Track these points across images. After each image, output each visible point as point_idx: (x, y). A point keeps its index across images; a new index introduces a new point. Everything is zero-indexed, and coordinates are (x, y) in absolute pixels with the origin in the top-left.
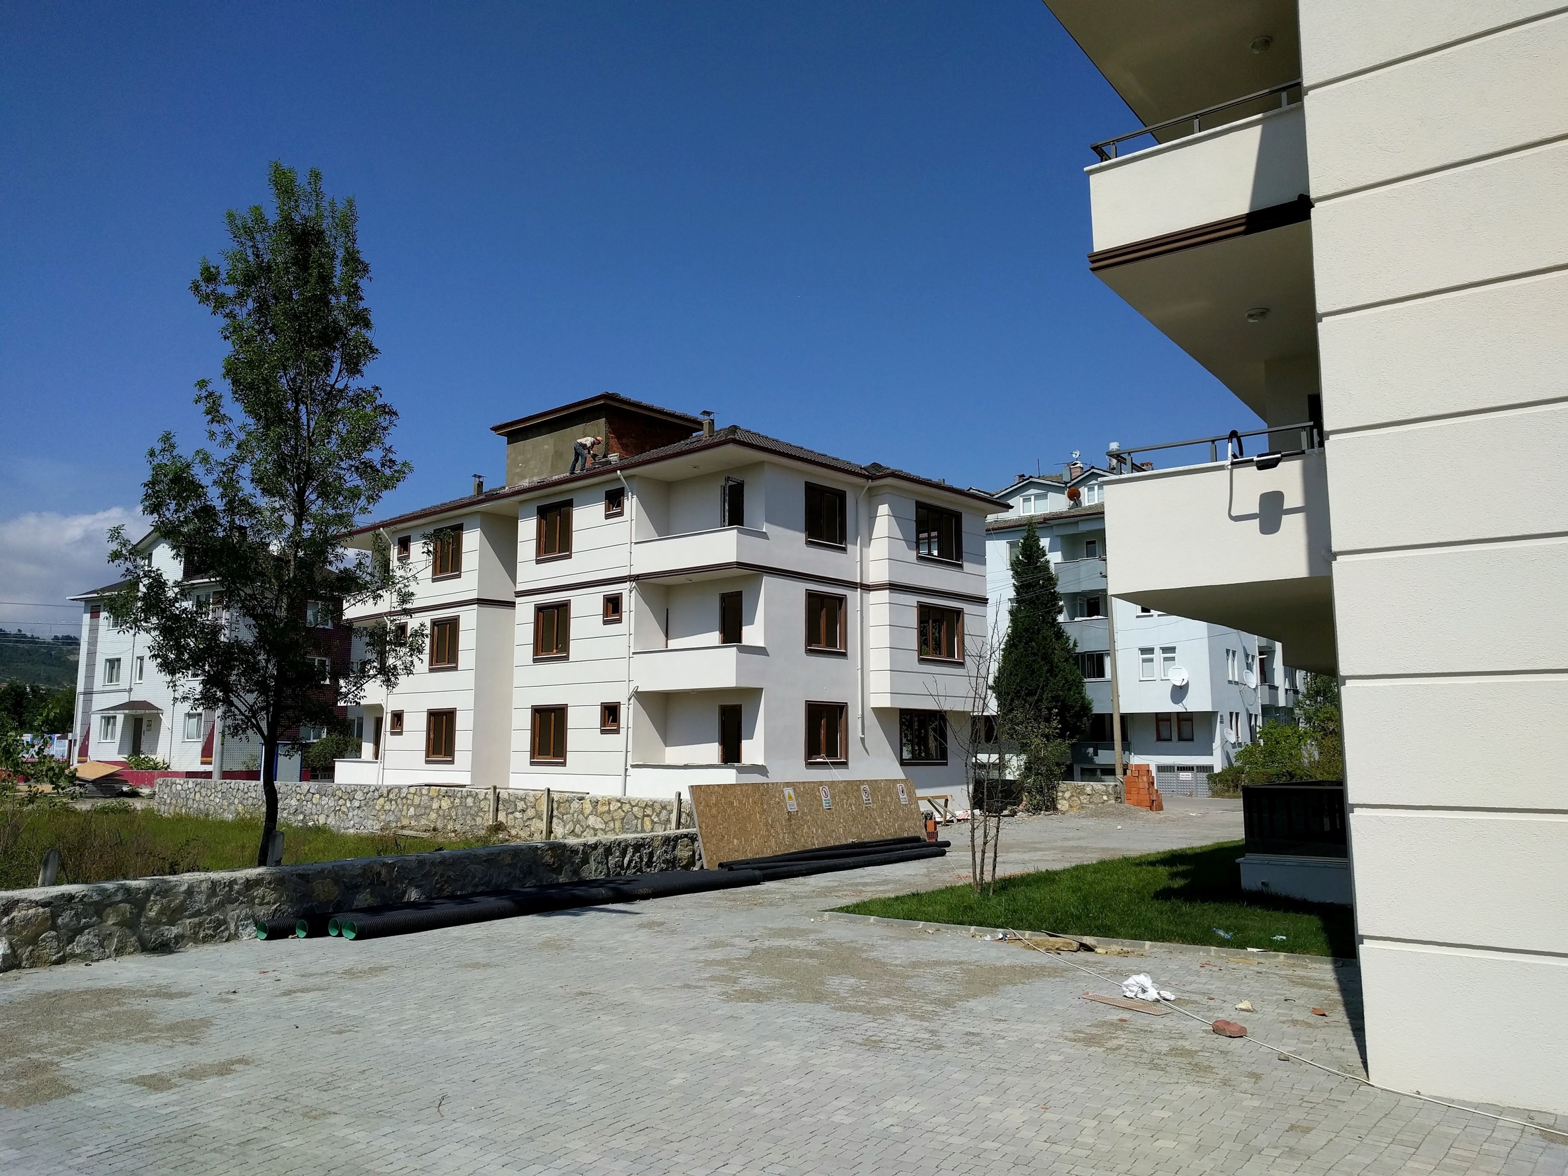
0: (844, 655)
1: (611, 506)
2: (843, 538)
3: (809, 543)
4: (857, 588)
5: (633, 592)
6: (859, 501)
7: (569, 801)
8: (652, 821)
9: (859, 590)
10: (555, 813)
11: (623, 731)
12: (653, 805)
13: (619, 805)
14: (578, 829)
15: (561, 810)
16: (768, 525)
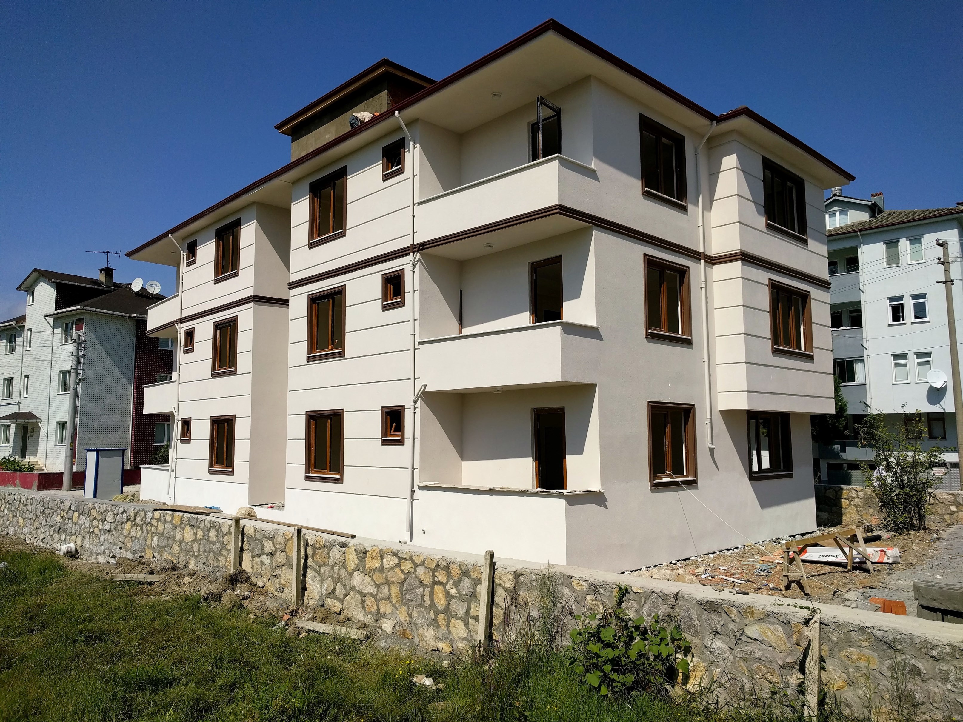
0: (688, 343)
1: (390, 165)
2: (682, 194)
3: (646, 194)
4: (700, 259)
5: (418, 266)
6: (699, 151)
7: (328, 547)
8: (447, 593)
9: (702, 261)
10: (310, 562)
11: (408, 442)
12: (448, 567)
13: (396, 560)
14: (340, 591)
15: (317, 558)
16: (598, 161)
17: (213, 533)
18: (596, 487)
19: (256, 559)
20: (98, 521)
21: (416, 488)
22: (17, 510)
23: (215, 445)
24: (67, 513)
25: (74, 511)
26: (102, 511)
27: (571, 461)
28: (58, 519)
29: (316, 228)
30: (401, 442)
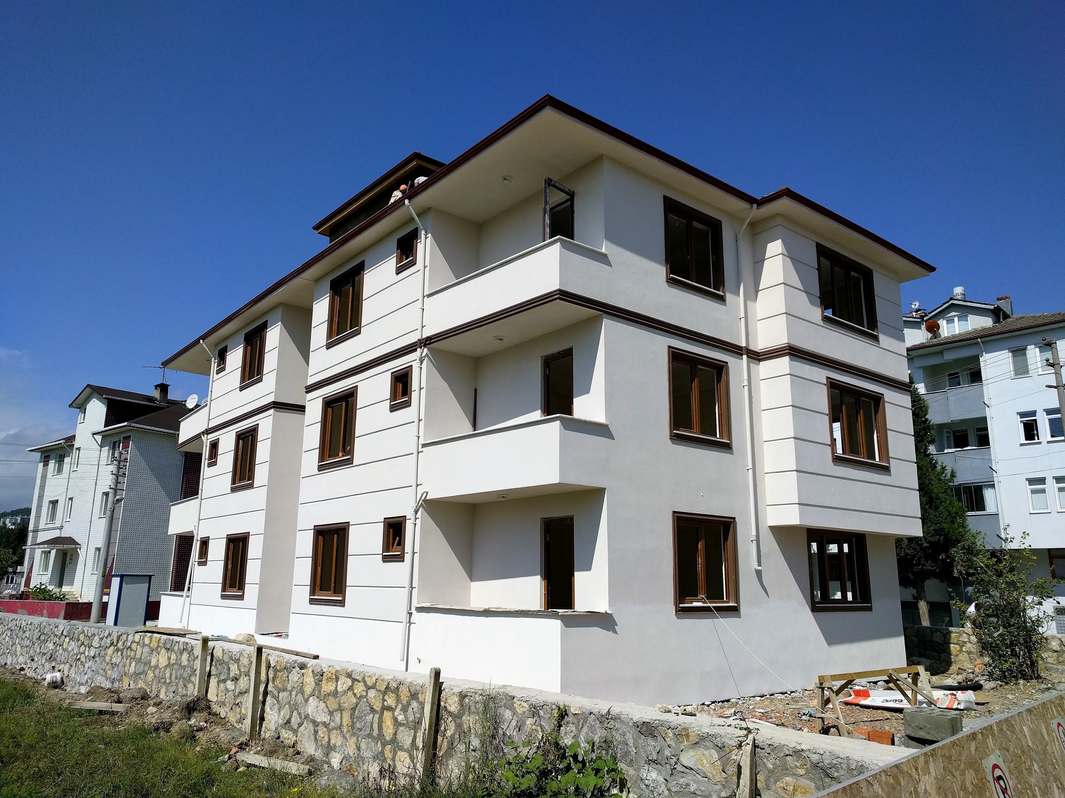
0: (727, 447)
1: (404, 257)
2: (719, 282)
3: (671, 282)
4: (742, 355)
5: (425, 362)
6: (739, 237)
7: (288, 669)
8: (395, 719)
9: (745, 357)
10: (270, 688)
11: (408, 557)
12: (397, 689)
13: (349, 682)
14: (295, 721)
15: (277, 682)
16: (611, 245)
17: (185, 656)
18: (602, 607)
19: (222, 685)
20: (85, 646)
21: (413, 610)
22: (17, 637)
23: (230, 566)
24: (59, 639)
25: (66, 637)
26: (90, 635)
27: (580, 578)
28: (51, 646)
29: (335, 327)
30: (400, 558)
